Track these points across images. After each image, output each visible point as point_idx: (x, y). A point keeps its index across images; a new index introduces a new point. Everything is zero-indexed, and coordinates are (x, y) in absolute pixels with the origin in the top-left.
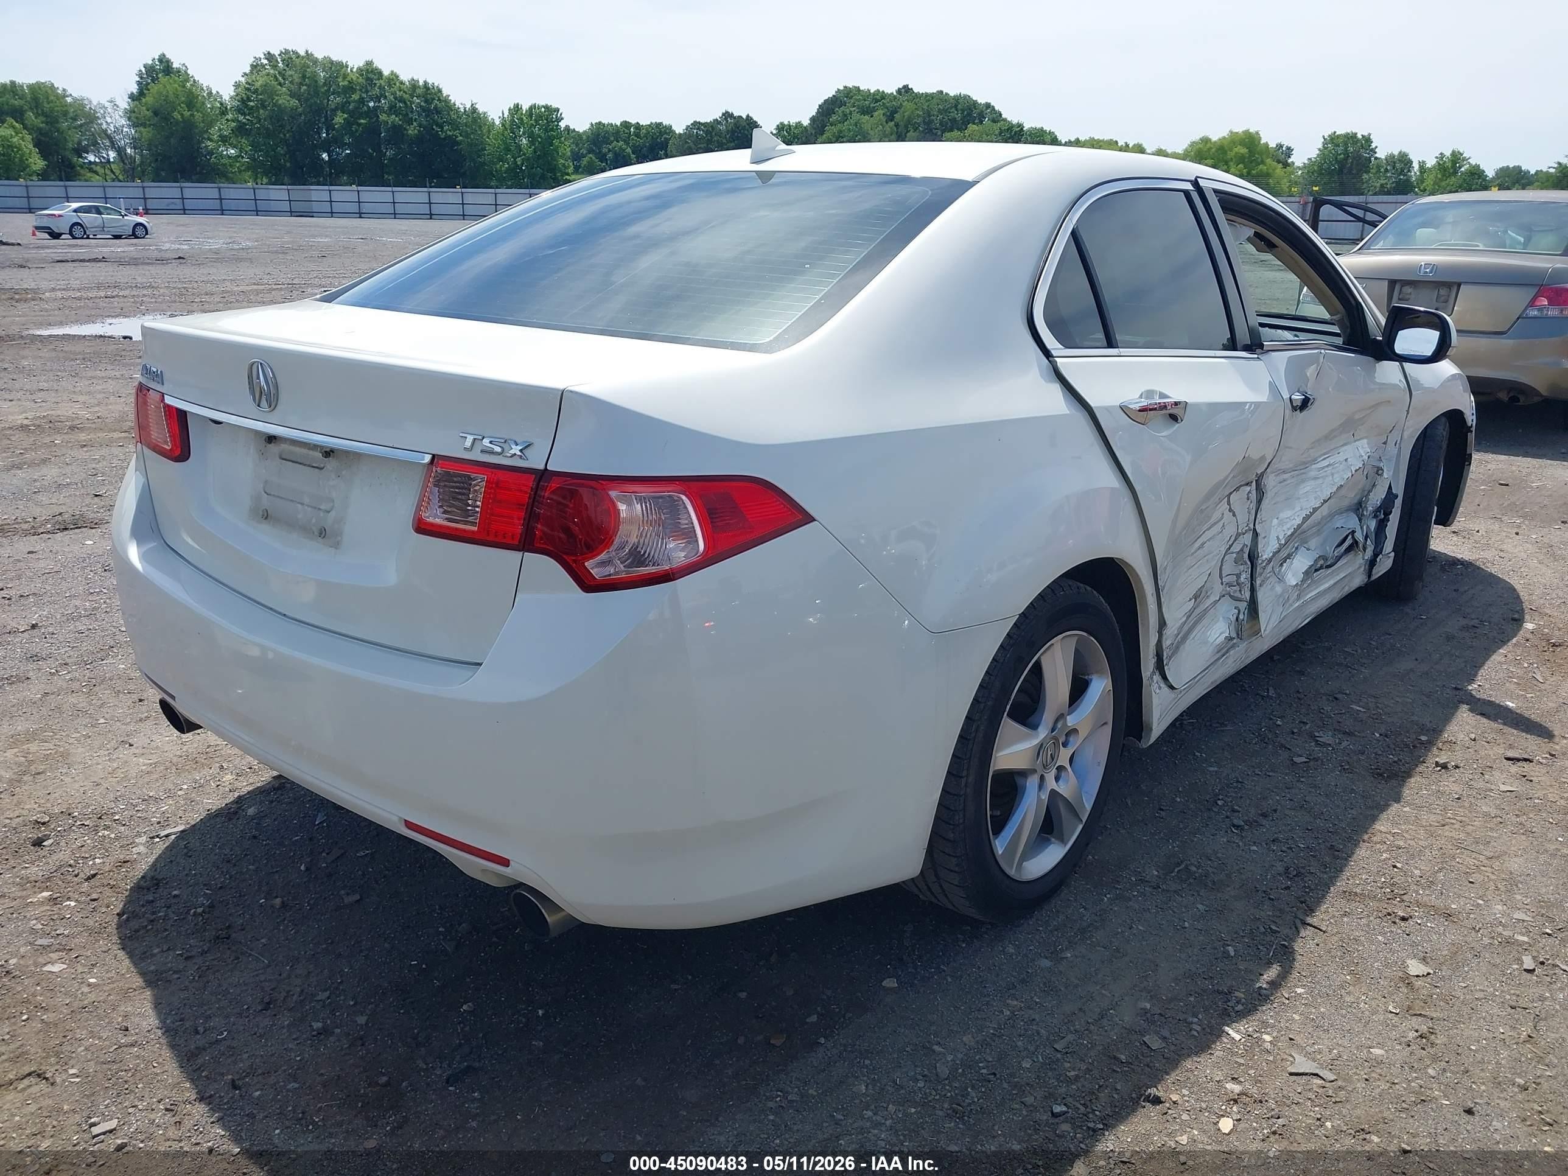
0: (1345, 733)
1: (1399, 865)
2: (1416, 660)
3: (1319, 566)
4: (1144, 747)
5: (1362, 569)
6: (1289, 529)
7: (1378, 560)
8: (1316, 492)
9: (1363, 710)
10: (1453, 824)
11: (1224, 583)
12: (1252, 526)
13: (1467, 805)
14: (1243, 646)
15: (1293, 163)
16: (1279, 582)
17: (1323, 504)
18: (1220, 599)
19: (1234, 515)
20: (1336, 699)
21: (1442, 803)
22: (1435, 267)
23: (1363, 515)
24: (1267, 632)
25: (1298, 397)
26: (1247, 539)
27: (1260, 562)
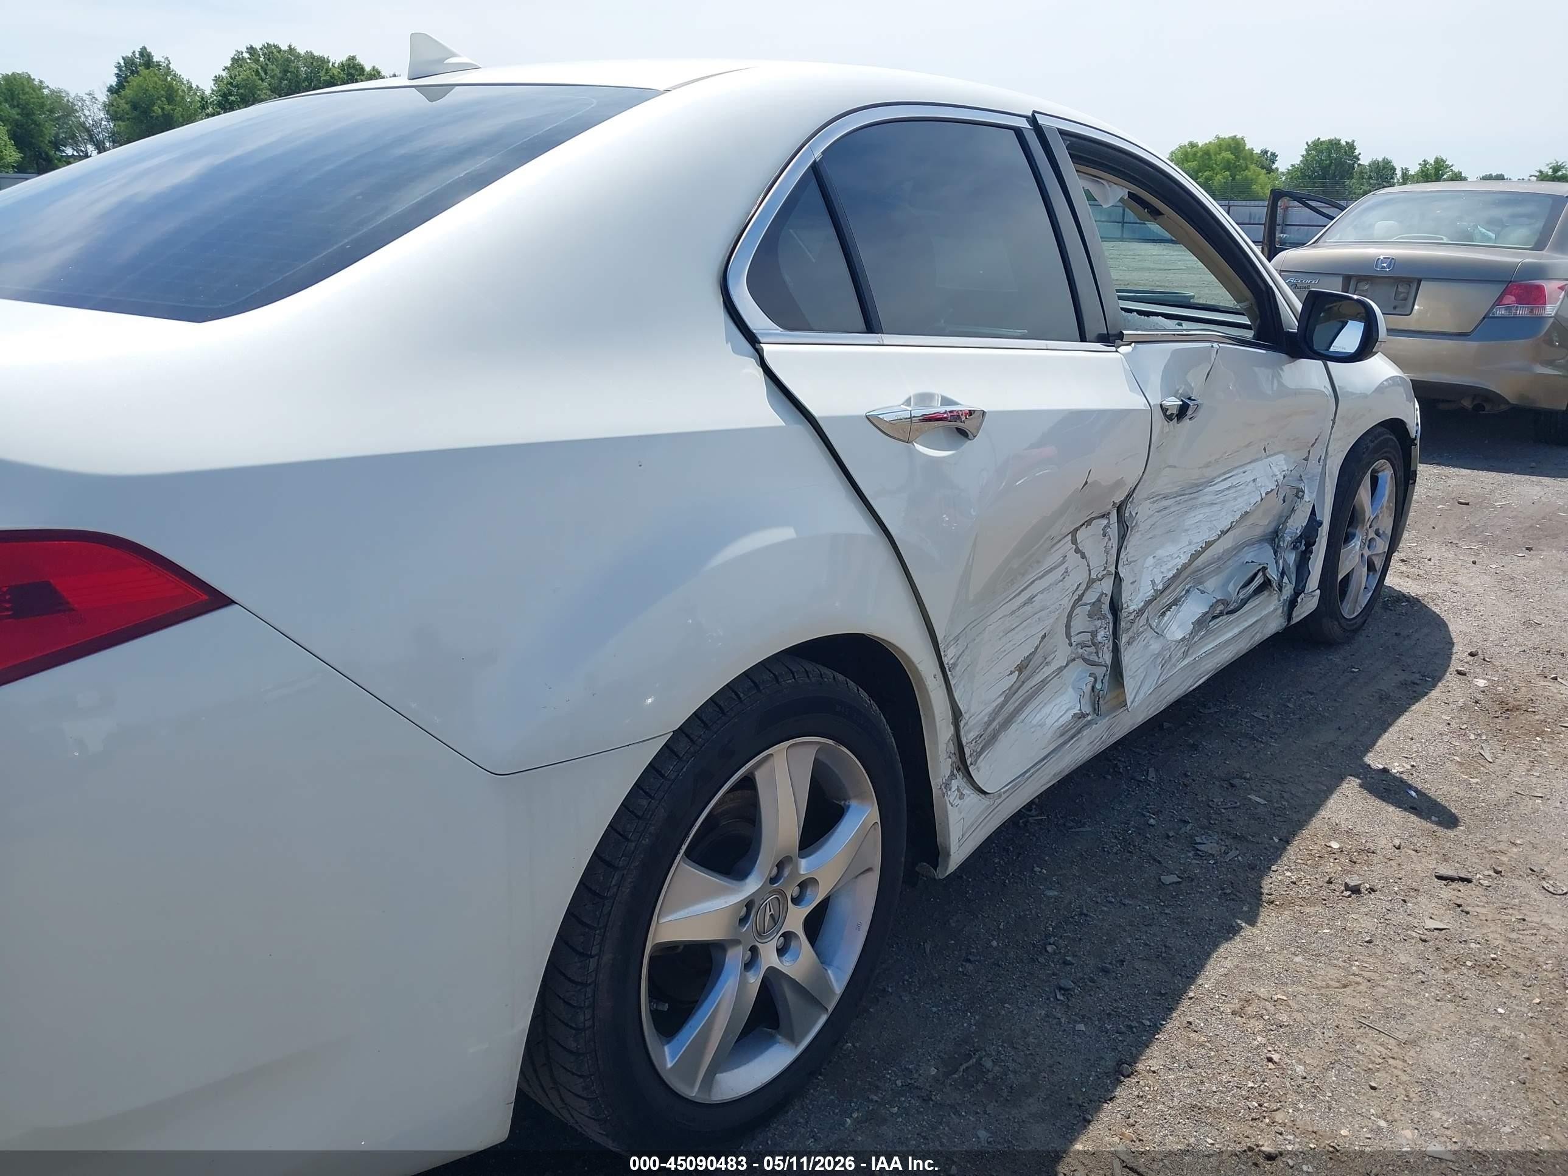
0: (1235, 837)
1: (1276, 1057)
2: (1339, 729)
3: (1218, 612)
4: (941, 877)
5: (1280, 610)
6: (1169, 570)
7: (1299, 600)
8: (1211, 521)
9: (1263, 802)
10: (1358, 983)
11: (1074, 644)
12: (1112, 569)
13: (1380, 952)
14: (1104, 722)
15: (1277, 169)
16: (1157, 638)
17: (1220, 537)
18: (1067, 665)
19: (1083, 556)
20: (1232, 786)
21: (1346, 949)
22: (1393, 261)
23: (1279, 546)
24: (1135, 704)
25: (1173, 402)
26: (1107, 586)
27: (1125, 615)
